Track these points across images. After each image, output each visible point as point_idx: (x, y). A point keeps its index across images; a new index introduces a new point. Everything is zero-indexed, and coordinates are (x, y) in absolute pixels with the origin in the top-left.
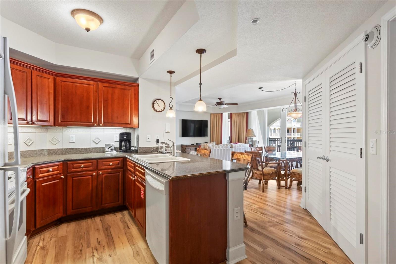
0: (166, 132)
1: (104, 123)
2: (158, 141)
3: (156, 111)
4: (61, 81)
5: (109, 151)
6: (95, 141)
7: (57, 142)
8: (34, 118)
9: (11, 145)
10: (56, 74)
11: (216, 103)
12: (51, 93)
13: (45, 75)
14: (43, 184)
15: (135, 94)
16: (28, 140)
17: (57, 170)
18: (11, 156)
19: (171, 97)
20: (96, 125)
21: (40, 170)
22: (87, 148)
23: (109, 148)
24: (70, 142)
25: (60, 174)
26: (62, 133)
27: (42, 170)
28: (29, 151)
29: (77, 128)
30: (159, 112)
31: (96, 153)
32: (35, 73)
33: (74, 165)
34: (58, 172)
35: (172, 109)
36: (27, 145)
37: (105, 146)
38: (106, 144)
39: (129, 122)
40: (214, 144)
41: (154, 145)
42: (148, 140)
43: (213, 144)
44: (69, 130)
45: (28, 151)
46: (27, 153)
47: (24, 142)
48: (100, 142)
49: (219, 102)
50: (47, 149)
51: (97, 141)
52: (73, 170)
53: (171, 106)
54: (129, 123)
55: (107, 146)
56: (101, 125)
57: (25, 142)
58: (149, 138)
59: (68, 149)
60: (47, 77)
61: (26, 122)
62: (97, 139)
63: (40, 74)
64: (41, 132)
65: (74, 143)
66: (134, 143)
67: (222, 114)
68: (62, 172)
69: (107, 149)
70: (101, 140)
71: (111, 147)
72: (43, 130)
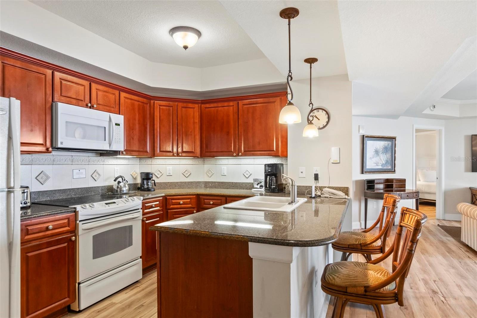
0: (332, 163)
1: (244, 151)
2: (316, 177)
4: (205, 108)
5: (257, 188)
6: (245, 174)
7: (211, 174)
8: (180, 150)
9: (172, 176)
10: (200, 102)
12: (197, 122)
13: (190, 105)
16: (185, 171)
17: (189, 203)
20: (235, 154)
22: (237, 183)
23: (257, 185)
24: (222, 174)
26: (216, 164)
27: (173, 201)
29: (228, 158)
30: (320, 129)
31: (246, 189)
32: (180, 105)
34: (190, 205)
36: (185, 176)
37: (253, 182)
38: (253, 179)
39: (275, 149)
42: (301, 175)
44: (221, 162)
45: (186, 182)
46: (185, 184)
47: (182, 174)
48: (250, 175)
50: (203, 182)
51: (247, 174)
52: (205, 205)
53: (310, 119)
55: (255, 181)
56: (240, 154)
58: (302, 172)
59: (220, 182)
60: (191, 107)
61: (172, 154)
62: (247, 173)
63: (185, 105)
64: (197, 163)
65: (225, 175)
69: (256, 186)
70: (251, 173)
71: (261, 183)
72: (199, 162)
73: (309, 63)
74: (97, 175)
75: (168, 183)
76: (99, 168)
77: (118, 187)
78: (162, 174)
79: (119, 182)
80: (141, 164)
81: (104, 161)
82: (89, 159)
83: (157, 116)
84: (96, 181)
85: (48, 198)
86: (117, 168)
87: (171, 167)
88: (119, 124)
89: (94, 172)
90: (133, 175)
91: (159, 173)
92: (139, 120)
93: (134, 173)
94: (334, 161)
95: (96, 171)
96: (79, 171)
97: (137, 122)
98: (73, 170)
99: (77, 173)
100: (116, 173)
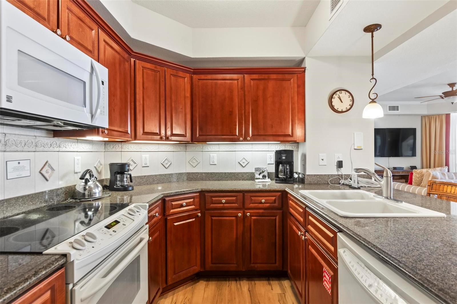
0: (355, 149)
1: (252, 135)
2: (340, 165)
3: (337, 110)
4: (199, 80)
5: (259, 179)
6: (241, 163)
7: (196, 164)
8: (169, 133)
9: (148, 167)
10: (192, 71)
11: (442, 93)
12: (188, 97)
13: (181, 74)
14: (176, 224)
15: (298, 87)
16: (165, 160)
17: (192, 204)
18: (148, 181)
19: (373, 78)
20: (241, 139)
21: (172, 204)
22: (231, 173)
23: (259, 174)
24: (211, 163)
25: (196, 210)
26: (202, 151)
27: (173, 203)
28: (167, 174)
29: (219, 144)
30: (342, 112)
31: (242, 180)
32: (169, 71)
33: (214, 199)
34: (193, 207)
35: (375, 102)
36: (165, 167)
37: (254, 171)
38: (255, 168)
39: (290, 133)
40: (444, 171)
41: (333, 171)
42: (322, 163)
43: (441, 171)
44: (210, 148)
46: (165, 178)
47: (162, 164)
48: (248, 163)
49: (450, 91)
50: (186, 173)
51: (244, 163)
52: (212, 205)
53: (373, 96)
54: (290, 135)
55: (257, 171)
56: (249, 138)
58: (323, 160)
59: (209, 173)
60: (182, 76)
61: (159, 137)
62: (244, 161)
63: (175, 72)
64: (179, 150)
65: (216, 165)
66: (298, 167)
67: (450, 114)
68: (198, 207)
69: (257, 176)
70: (249, 161)
71: (263, 172)
72: (181, 148)
73: (370, 32)
74: (50, 171)
76: (52, 158)
77: (85, 189)
78: (136, 165)
79: (87, 181)
80: (107, 152)
81: (60, 146)
82: (36, 141)
83: (139, 82)
84: (47, 180)
86: (78, 157)
87: (148, 155)
88: (103, 82)
89: (45, 165)
90: (97, 167)
91: (132, 163)
93: (99, 165)
94: (357, 147)
95: (47, 164)
96: (19, 163)
97: (118, 85)
98: (7, 162)
99: (15, 169)
100: (76, 166)
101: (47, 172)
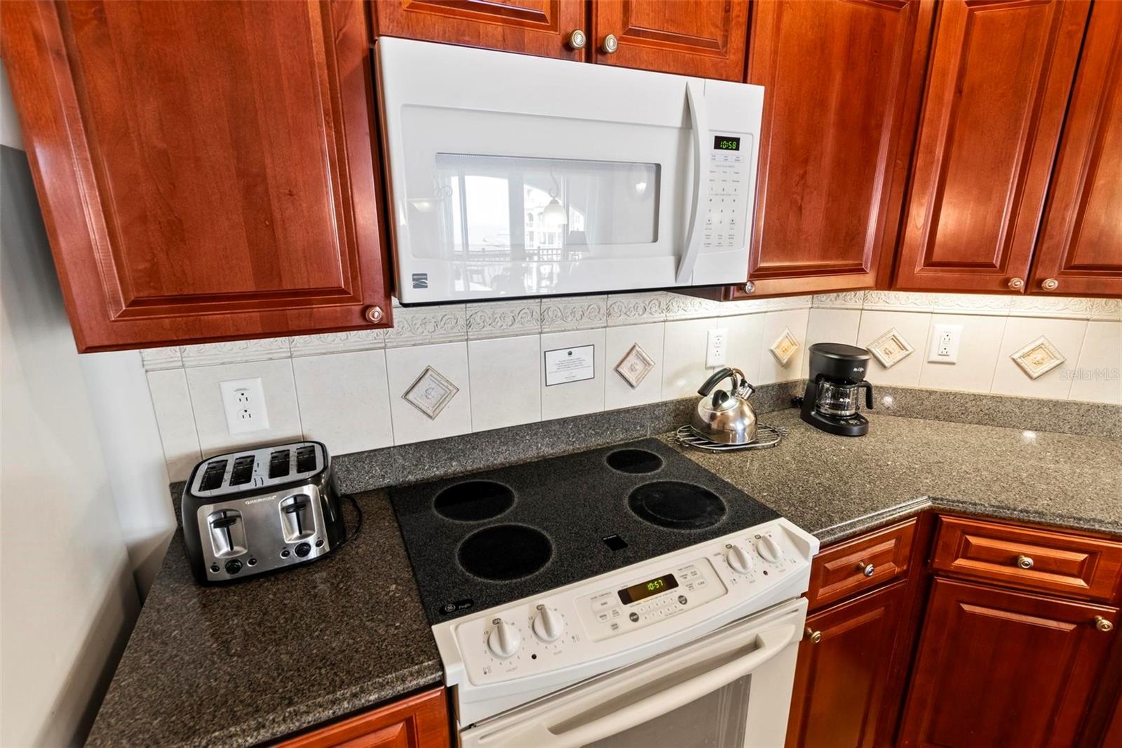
9: (953, 364)
14: (966, 607)
16: (1034, 350)
18: (940, 408)
21: (968, 542)
25: (1091, 600)
27: (973, 540)
36: (1025, 372)
46: (1017, 410)
47: (1014, 360)
57: (1019, 361)
68: (1108, 594)
74: (640, 366)
75: (931, 393)
76: (646, 338)
78: (904, 353)
79: (720, 398)
80: (818, 308)
81: (668, 309)
82: (608, 303)
84: (632, 386)
85: (454, 464)
86: (718, 330)
87: (962, 325)
88: (737, 140)
89: (628, 354)
90: (778, 352)
91: (892, 346)
92: (843, 106)
93: (786, 344)
95: (634, 352)
96: (570, 353)
97: (832, 117)
98: (545, 352)
99: (562, 365)
100: (712, 351)
101: (632, 369)
